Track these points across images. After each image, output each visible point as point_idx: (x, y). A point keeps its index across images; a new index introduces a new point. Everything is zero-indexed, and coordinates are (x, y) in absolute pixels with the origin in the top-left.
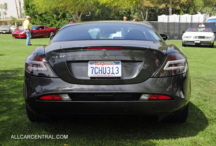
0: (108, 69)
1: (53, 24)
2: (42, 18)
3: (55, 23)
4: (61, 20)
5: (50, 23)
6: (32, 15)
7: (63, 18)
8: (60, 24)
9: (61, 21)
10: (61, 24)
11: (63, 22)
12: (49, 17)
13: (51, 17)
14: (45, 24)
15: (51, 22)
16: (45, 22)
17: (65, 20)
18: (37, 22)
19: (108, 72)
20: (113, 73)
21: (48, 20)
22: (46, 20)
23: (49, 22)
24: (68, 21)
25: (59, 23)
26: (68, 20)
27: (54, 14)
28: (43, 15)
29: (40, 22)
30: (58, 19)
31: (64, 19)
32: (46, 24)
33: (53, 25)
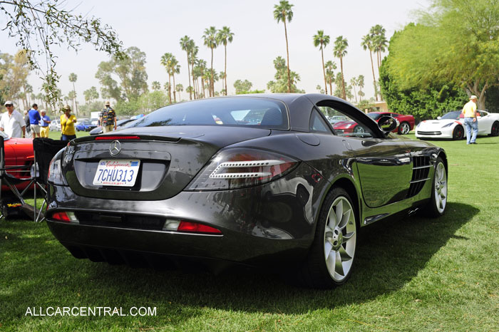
0: (119, 173)
1: (432, 108)
2: (412, 98)
3: (436, 107)
4: (447, 100)
5: (425, 108)
6: (393, 94)
7: (451, 98)
8: (444, 109)
9: (448, 103)
10: (447, 109)
11: (451, 104)
12: (425, 96)
13: (428, 96)
14: (415, 109)
15: (427, 106)
16: (416, 107)
17: (455, 102)
18: (402, 107)
19: (118, 178)
20: (124, 181)
21: (421, 101)
22: (418, 101)
23: (423, 106)
24: (461, 102)
25: (442, 107)
26: (460, 100)
27: (434, 89)
28: (413, 93)
29: (408, 106)
30: (442, 100)
31: (454, 99)
32: (418, 110)
33: (431, 110)
